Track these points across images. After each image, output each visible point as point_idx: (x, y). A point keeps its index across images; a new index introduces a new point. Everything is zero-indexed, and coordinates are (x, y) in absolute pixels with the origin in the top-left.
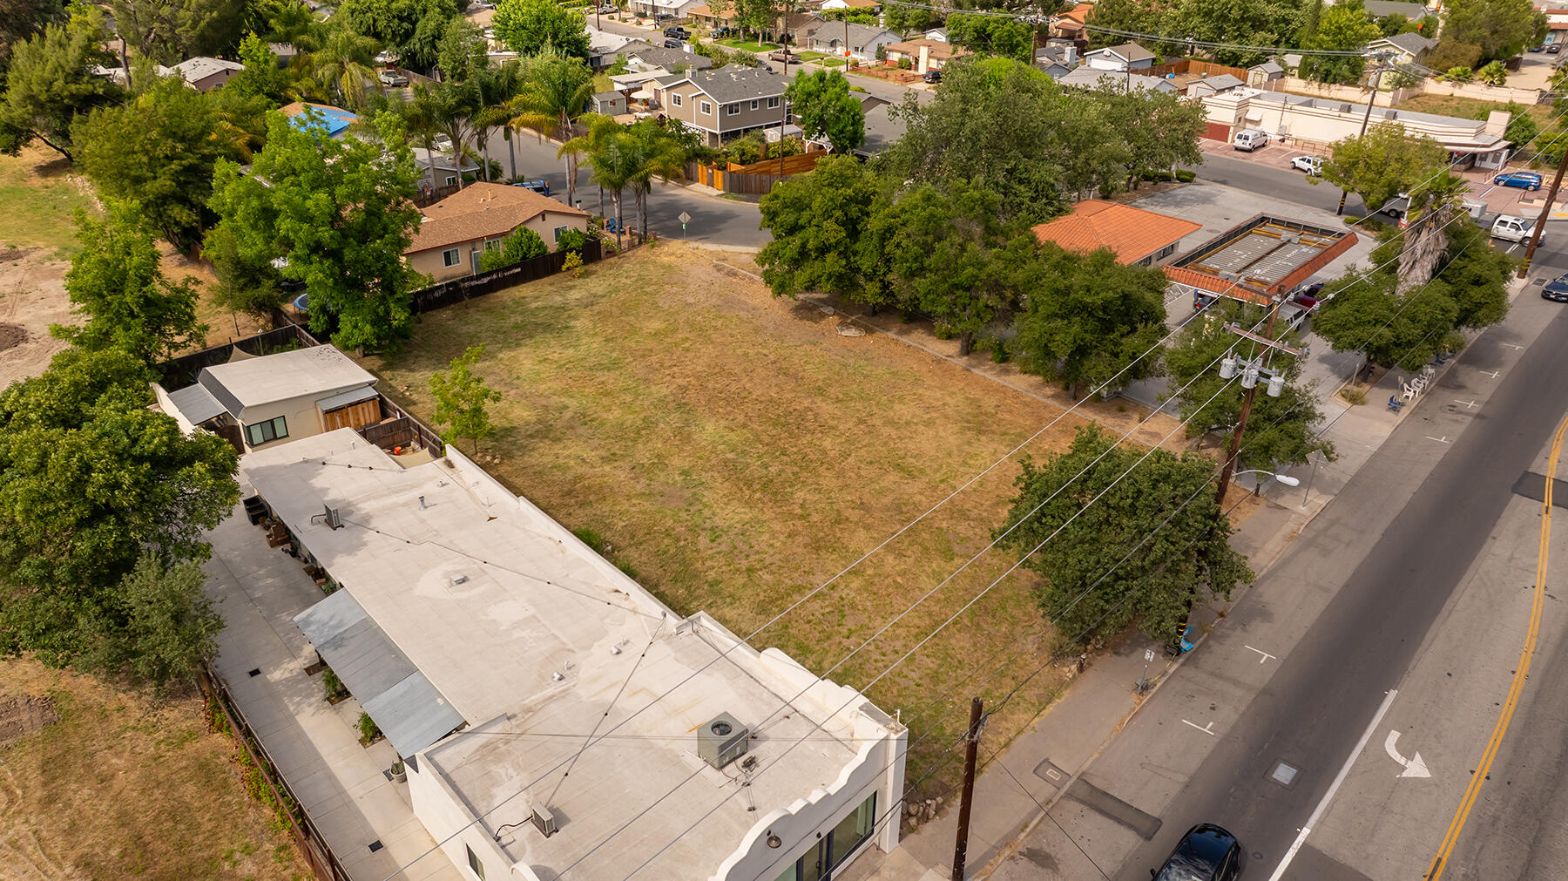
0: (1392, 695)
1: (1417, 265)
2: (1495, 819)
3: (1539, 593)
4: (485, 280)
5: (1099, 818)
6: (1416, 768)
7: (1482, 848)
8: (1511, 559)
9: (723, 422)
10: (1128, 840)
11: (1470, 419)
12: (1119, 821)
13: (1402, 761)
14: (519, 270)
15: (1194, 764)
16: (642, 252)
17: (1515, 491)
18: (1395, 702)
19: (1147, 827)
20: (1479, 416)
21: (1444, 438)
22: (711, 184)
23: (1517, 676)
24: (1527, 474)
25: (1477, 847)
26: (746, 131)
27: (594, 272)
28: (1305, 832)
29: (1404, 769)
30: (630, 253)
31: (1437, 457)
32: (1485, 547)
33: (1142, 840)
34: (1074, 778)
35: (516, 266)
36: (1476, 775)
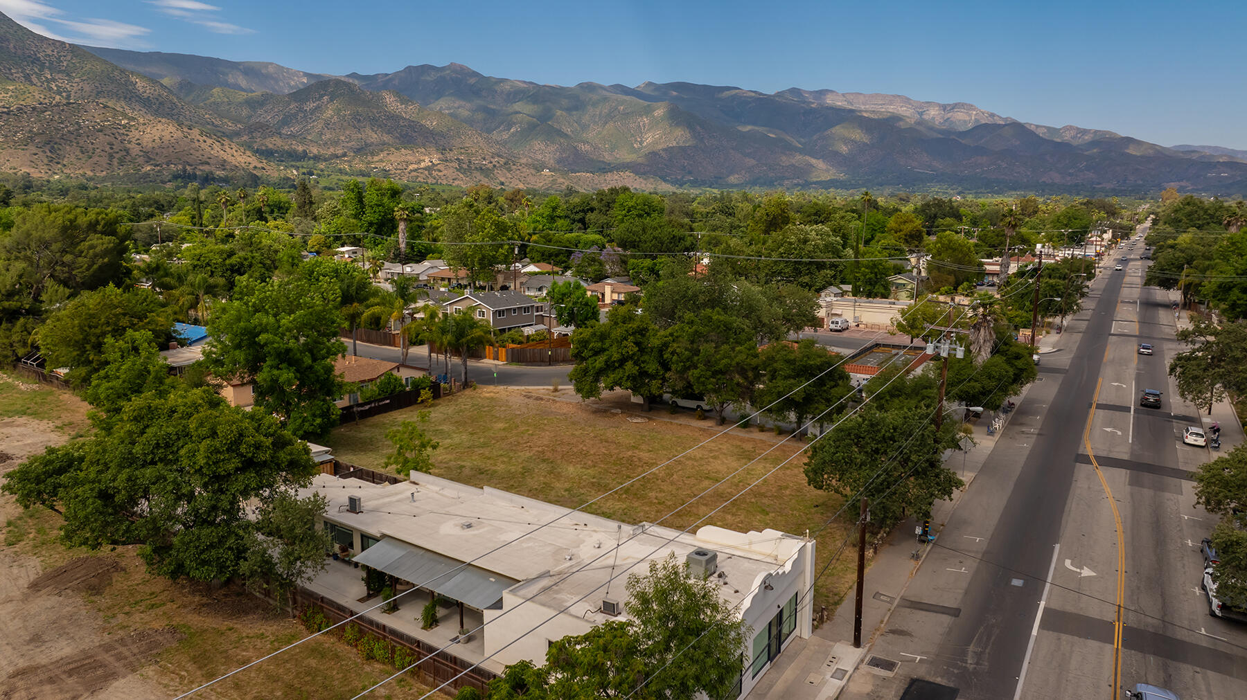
0: (1057, 547)
1: (982, 349)
2: (1138, 588)
3: (1111, 500)
4: (367, 407)
5: (924, 613)
6: (1086, 572)
7: (1138, 599)
8: (1089, 488)
9: (579, 466)
10: (946, 620)
11: (1035, 436)
12: (936, 612)
13: (1078, 570)
14: (388, 401)
15: (964, 585)
16: (468, 392)
17: (1076, 462)
18: (1060, 548)
19: (955, 612)
20: (1038, 434)
21: (1024, 445)
22: (496, 358)
23: (1118, 533)
24: (1078, 455)
25: (1135, 598)
26: (510, 329)
27: (440, 404)
28: (1042, 604)
29: (1081, 573)
30: (459, 394)
31: (1027, 452)
32: (1073, 485)
33: (953, 618)
34: (898, 599)
35: (386, 398)
36: (1119, 572)
